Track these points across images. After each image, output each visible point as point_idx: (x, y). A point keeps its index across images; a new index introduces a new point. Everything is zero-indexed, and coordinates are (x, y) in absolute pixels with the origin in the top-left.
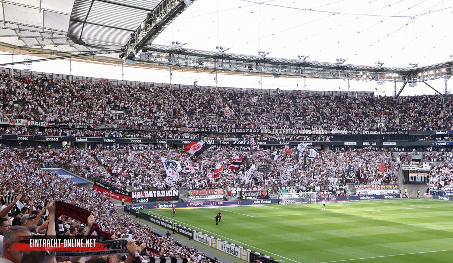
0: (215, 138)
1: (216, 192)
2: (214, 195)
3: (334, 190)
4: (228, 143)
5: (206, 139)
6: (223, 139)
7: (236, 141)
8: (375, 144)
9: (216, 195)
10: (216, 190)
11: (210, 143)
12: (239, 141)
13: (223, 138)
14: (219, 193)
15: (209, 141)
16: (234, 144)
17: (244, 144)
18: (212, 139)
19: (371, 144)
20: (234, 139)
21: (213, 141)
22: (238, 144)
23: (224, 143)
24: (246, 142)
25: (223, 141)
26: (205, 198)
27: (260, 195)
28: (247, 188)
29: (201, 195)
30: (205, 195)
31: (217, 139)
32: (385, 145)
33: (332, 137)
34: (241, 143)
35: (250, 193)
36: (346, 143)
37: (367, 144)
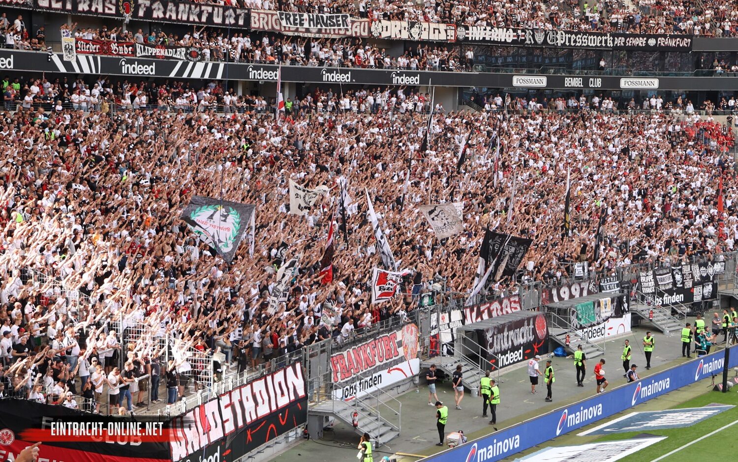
0: (104, 48)
1: (400, 344)
2: (396, 362)
3: (688, 284)
4: (149, 70)
5: (69, 49)
6: (134, 52)
7: (180, 63)
8: (598, 83)
9: (402, 360)
10: (399, 335)
11: (86, 71)
12: (191, 64)
13: (133, 46)
14: (411, 346)
15: (82, 58)
16: (172, 75)
17: (207, 76)
18: (92, 47)
19: (586, 82)
20: (170, 53)
21: (95, 59)
22: (185, 76)
23: (138, 70)
24: (215, 68)
25: (131, 62)
26: (374, 388)
27: (532, 338)
28: (475, 309)
29: (365, 375)
30: (375, 371)
31: (109, 51)
32: (627, 86)
33: (470, 55)
34: (197, 75)
35: (506, 334)
36: (520, 81)
37: (574, 82)
